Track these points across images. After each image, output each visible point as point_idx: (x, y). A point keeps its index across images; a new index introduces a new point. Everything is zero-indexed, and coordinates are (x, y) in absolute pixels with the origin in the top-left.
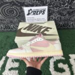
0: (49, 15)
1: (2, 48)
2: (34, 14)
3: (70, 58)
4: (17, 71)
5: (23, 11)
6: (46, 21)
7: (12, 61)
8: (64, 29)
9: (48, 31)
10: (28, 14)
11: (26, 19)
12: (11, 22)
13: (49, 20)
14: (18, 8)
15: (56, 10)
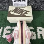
3: (37, 29)
6: (26, 6)
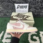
0: (29, 9)
1: (2, 26)
2: (21, 8)
4: (10, 40)
5: (14, 6)
6: (27, 12)
7: (8, 34)
8: (37, 17)
9: (28, 18)
10: (17, 8)
11: (16, 10)
12: (8, 12)
13: (29, 11)
14: (12, 4)
15: (33, 6)
